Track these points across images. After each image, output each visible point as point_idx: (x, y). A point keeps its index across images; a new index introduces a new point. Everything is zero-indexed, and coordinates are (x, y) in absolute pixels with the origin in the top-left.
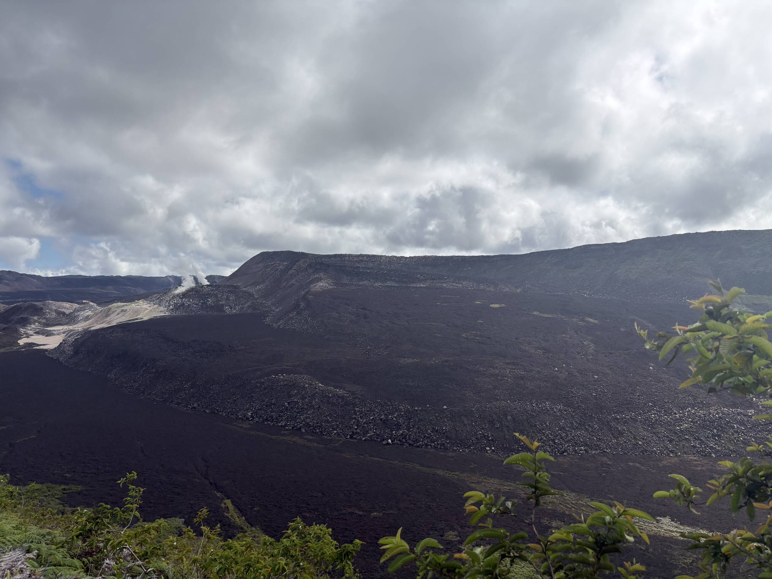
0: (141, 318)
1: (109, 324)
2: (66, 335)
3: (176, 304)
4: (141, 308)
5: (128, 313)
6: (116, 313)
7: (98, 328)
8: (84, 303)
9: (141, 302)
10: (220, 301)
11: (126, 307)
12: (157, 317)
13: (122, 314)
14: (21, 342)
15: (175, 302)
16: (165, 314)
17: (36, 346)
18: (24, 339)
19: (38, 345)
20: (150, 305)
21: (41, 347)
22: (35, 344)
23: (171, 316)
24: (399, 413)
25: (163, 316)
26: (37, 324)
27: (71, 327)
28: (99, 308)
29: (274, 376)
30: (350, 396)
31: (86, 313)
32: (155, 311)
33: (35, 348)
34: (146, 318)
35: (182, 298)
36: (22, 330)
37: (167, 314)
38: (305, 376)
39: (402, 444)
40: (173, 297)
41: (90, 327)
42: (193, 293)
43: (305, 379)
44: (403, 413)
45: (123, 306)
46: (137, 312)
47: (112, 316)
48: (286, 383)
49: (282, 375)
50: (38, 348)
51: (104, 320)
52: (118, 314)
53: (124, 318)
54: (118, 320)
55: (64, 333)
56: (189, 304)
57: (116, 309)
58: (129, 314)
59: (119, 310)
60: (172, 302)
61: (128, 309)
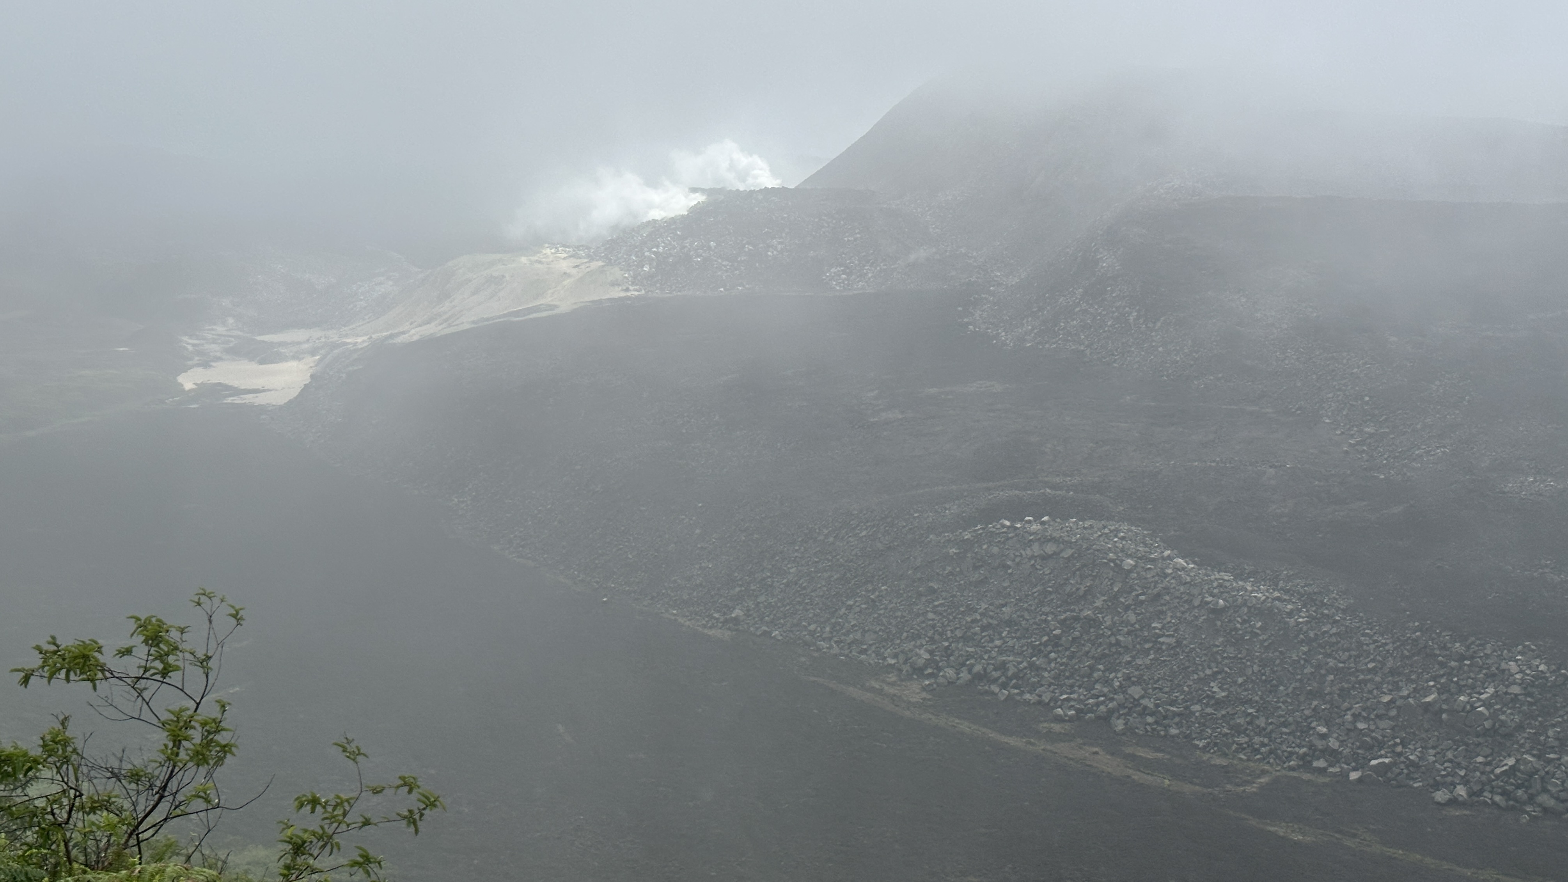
1: (450, 326)
2: (321, 360)
3: (661, 259)
5: (508, 289)
6: (471, 287)
7: (417, 337)
9: (546, 249)
10: (810, 248)
12: (600, 301)
13: (488, 292)
14: (188, 381)
15: (661, 249)
16: (629, 294)
17: (231, 395)
18: (195, 369)
19: (238, 392)
20: (577, 262)
21: (249, 398)
22: (227, 387)
23: (646, 299)
24: (1503, 689)
25: (621, 299)
26: (231, 321)
27: (333, 336)
29: (1008, 523)
30: (1300, 611)
31: (377, 288)
32: (595, 282)
33: (229, 400)
34: (565, 306)
36: (188, 342)
37: (634, 292)
38: (1125, 527)
39: (1513, 808)
43: (1123, 538)
44: (1515, 689)
46: (536, 285)
47: (458, 296)
48: (1050, 548)
49: (1038, 517)
50: (237, 400)
51: (436, 311)
52: (475, 292)
53: (494, 304)
54: (475, 310)
55: (313, 353)
56: (705, 260)
57: (470, 275)
58: (511, 293)
59: (479, 278)
60: (650, 250)
61: (507, 276)
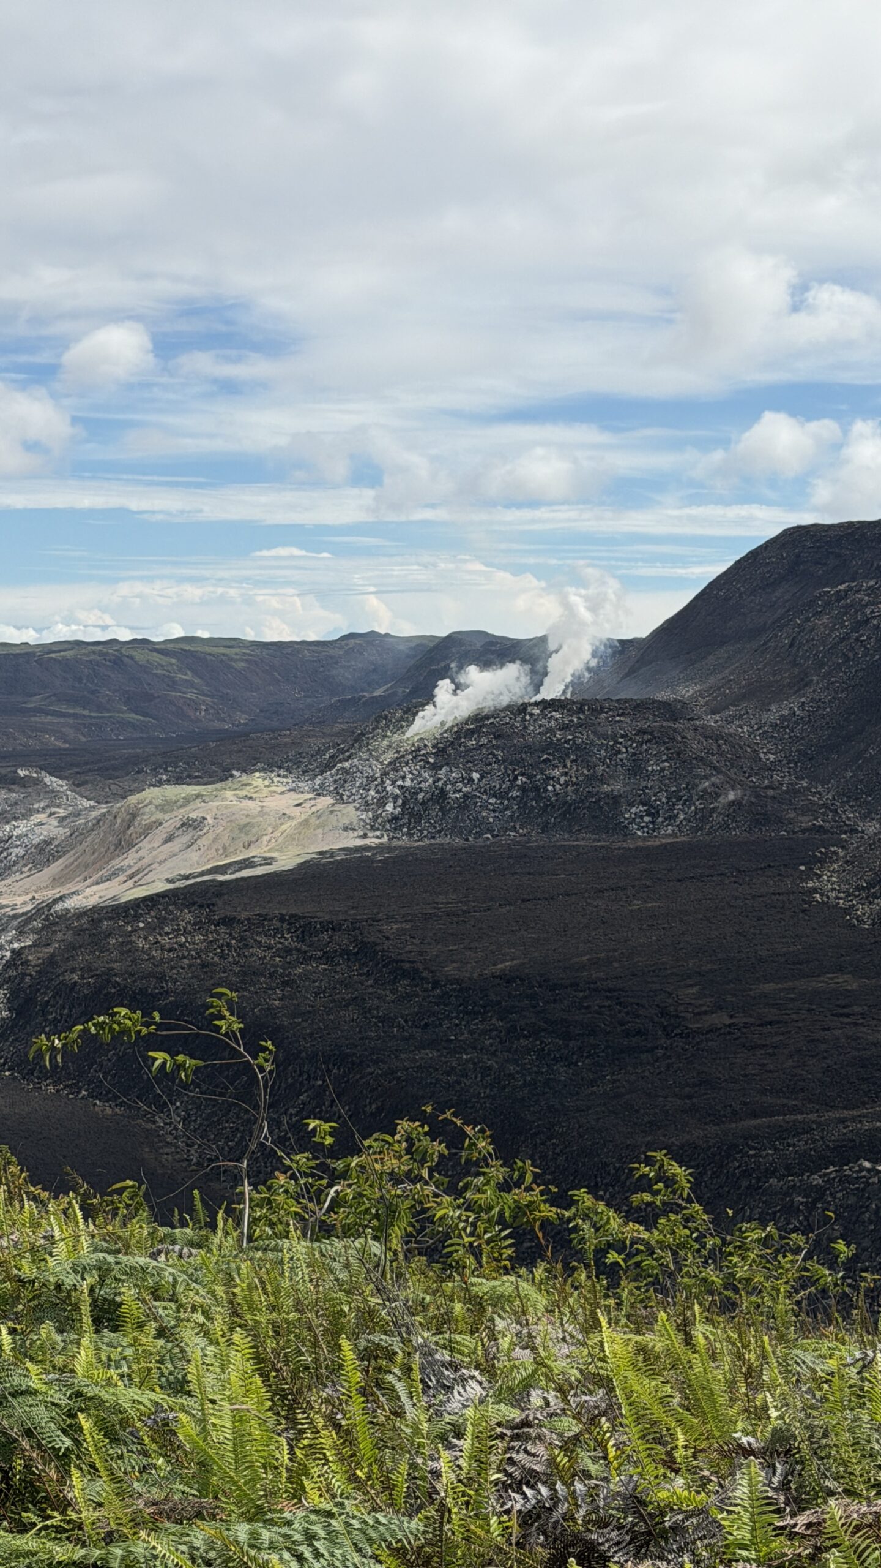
0: (268, 861)
1: (136, 885)
3: (408, 795)
4: (262, 813)
5: (211, 836)
6: (161, 833)
7: (92, 901)
8: (23, 782)
9: (258, 780)
10: (602, 780)
11: (198, 803)
12: (332, 853)
13: (185, 839)
15: (408, 783)
16: (367, 842)
20: (300, 798)
23: (390, 849)
25: (358, 849)
28: (88, 804)
31: (38, 830)
32: (322, 826)
34: (286, 860)
35: (435, 767)
37: (372, 841)
40: (393, 763)
41: (61, 899)
42: (484, 740)
45: (187, 801)
46: (246, 830)
47: (145, 844)
51: (117, 863)
52: (169, 839)
53: (193, 855)
54: (169, 864)
56: (466, 796)
57: (159, 816)
58: (215, 840)
59: (172, 821)
60: (394, 782)
61: (208, 817)
